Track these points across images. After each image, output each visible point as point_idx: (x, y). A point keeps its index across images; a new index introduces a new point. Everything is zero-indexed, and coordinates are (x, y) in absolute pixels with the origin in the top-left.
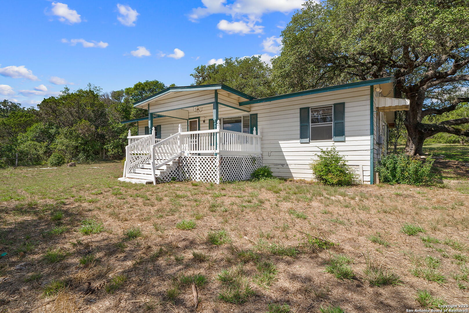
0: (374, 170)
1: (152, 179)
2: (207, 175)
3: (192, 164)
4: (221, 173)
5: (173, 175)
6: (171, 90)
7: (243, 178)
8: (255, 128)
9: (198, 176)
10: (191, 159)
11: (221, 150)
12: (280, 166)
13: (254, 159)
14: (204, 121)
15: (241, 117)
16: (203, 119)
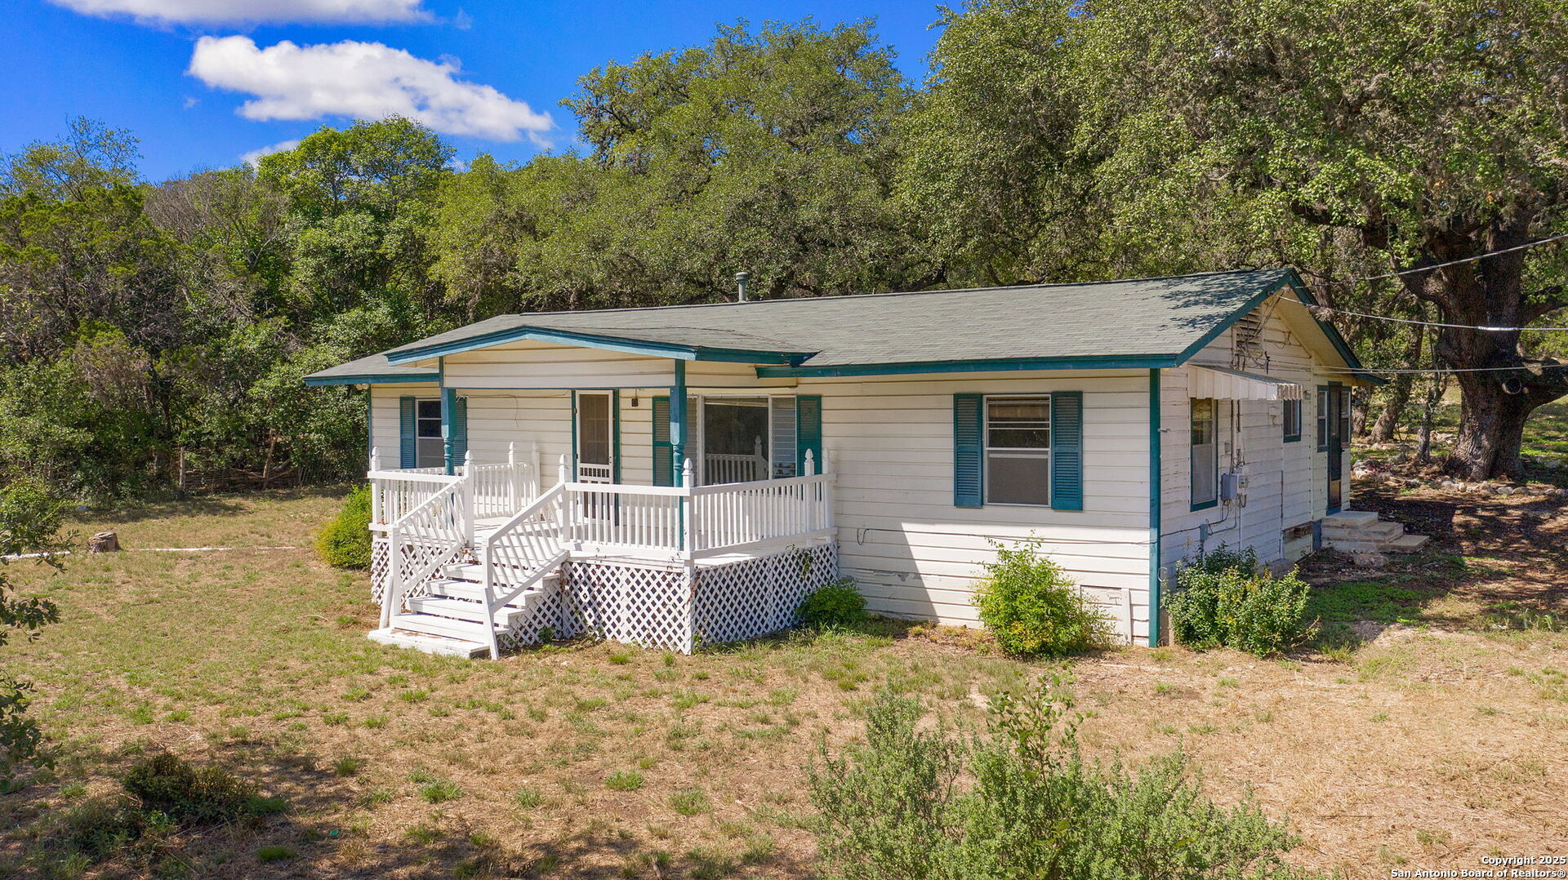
0: (1159, 603)
1: (489, 642)
2: (654, 624)
3: (603, 586)
4: (697, 620)
5: (544, 621)
6: (527, 336)
7: (767, 626)
8: (809, 454)
9: (625, 627)
10: (603, 573)
11: (697, 549)
12: (895, 579)
13: (805, 559)
14: (635, 402)
15: (766, 400)
16: (632, 393)
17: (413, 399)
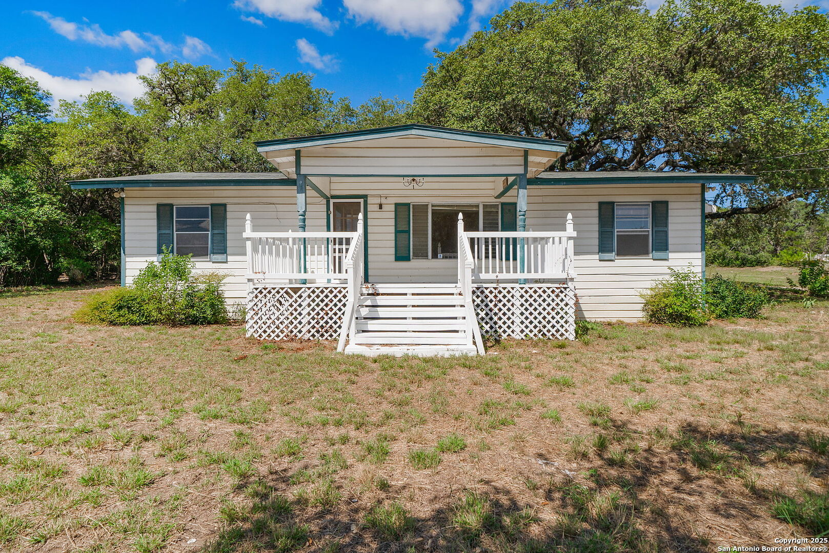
2: (544, 323)
3: (500, 301)
9: (518, 328)
10: (500, 292)
14: (380, 206)
15: (478, 206)
16: (378, 201)
17: (171, 206)
